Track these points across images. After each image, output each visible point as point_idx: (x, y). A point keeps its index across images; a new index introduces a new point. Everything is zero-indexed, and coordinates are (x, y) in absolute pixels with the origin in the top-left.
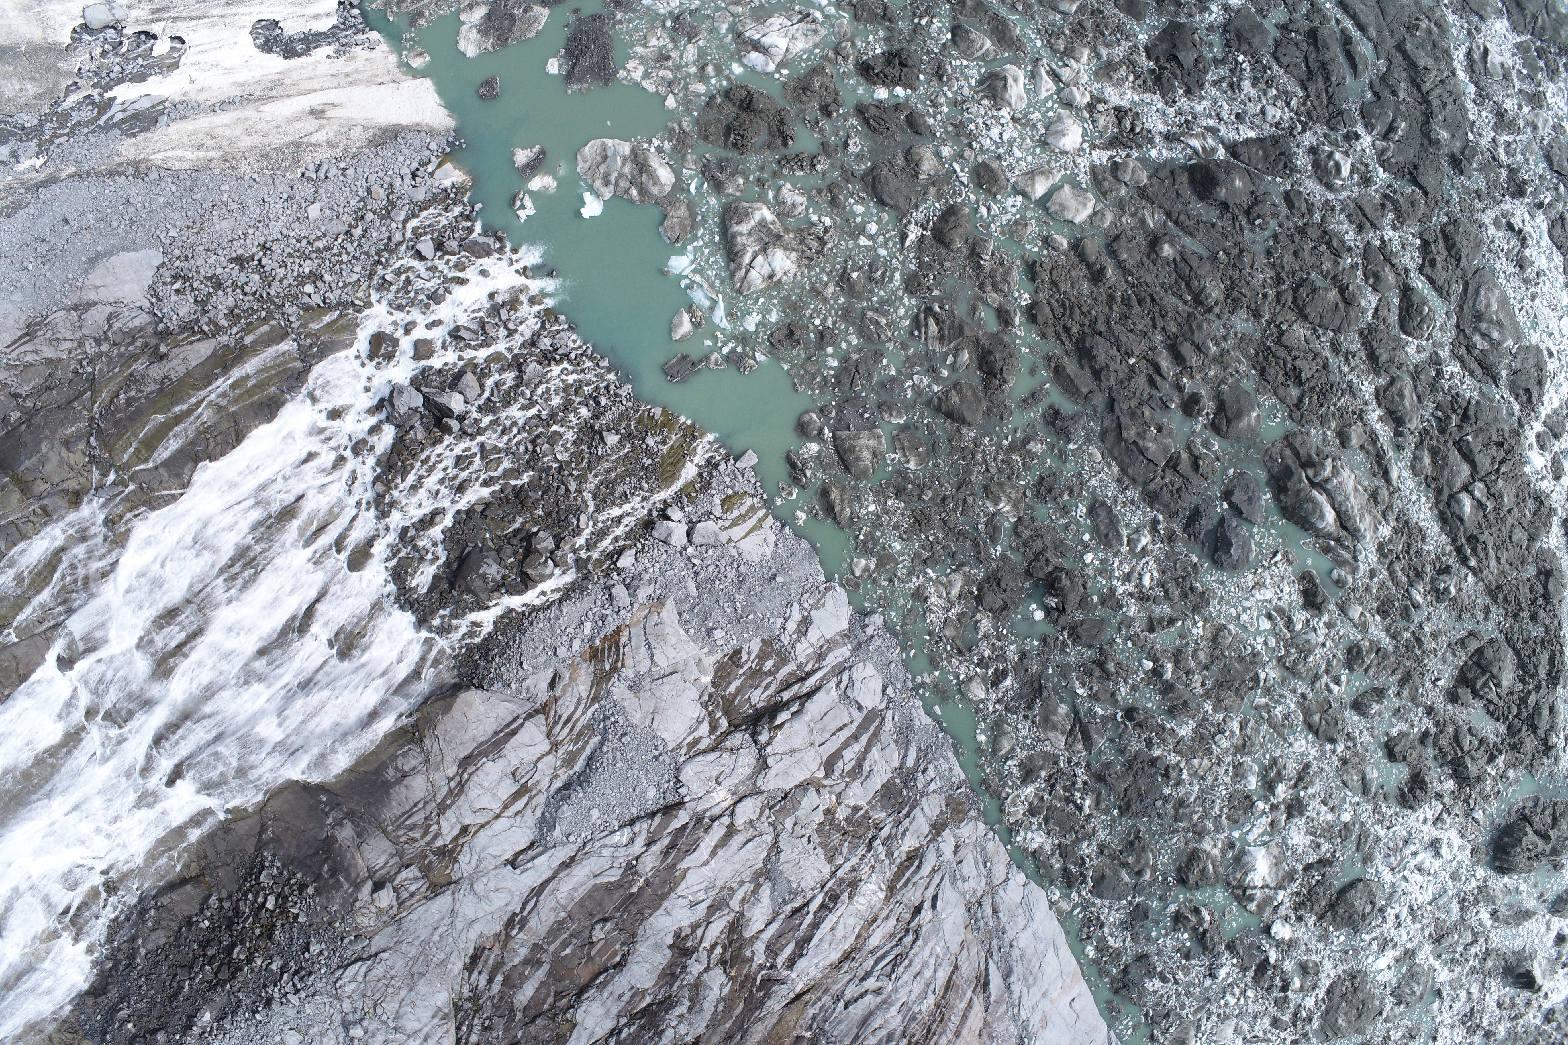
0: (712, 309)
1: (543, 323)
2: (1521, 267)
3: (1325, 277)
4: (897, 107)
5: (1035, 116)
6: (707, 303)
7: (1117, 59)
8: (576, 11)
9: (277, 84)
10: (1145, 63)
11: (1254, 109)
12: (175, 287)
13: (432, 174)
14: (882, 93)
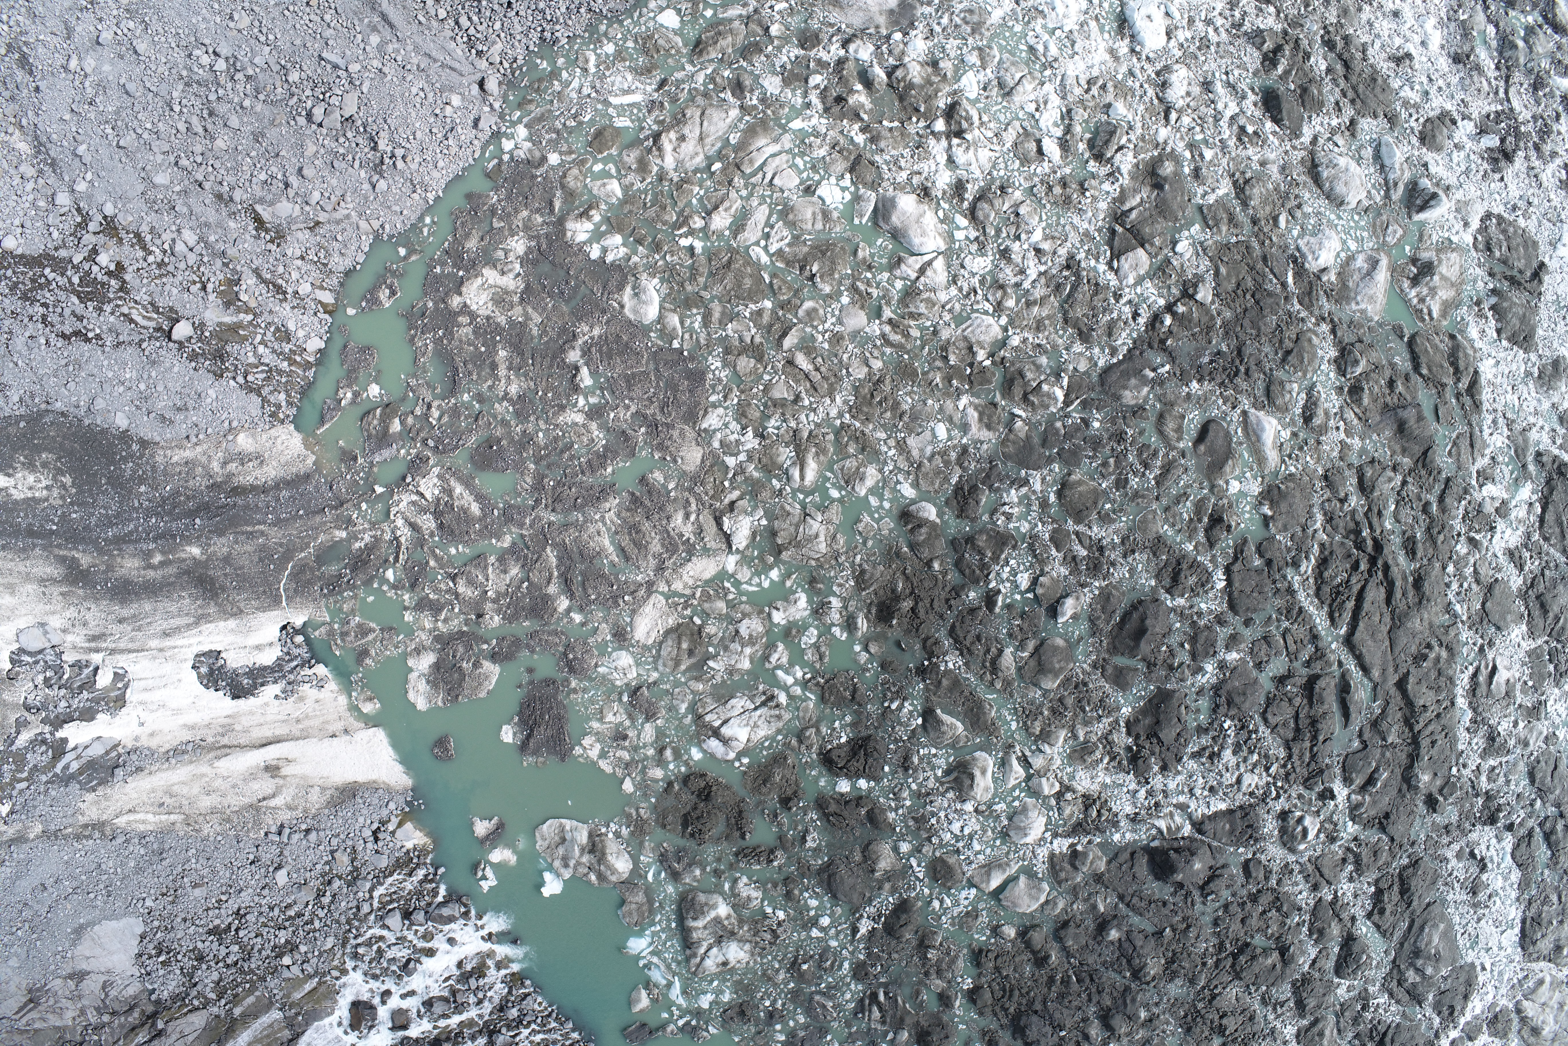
0: (669, 985)
1: (510, 988)
2: (1474, 893)
3: (1269, 939)
4: (859, 800)
5: (1000, 807)
6: (664, 982)
7: (1094, 739)
8: (530, 671)
9: (227, 729)
10: (1122, 739)
11: (1229, 778)
12: (161, 959)
13: (393, 833)
14: (844, 786)
